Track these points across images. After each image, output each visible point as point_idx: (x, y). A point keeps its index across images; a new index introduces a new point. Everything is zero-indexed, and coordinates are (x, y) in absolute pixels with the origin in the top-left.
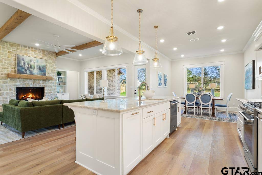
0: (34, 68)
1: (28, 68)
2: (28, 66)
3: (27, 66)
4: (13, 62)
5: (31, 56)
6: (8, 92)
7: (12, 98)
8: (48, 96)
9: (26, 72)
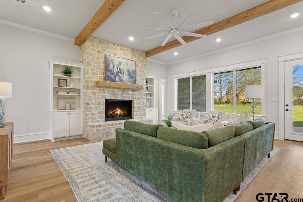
0: (124, 73)
1: (117, 73)
2: (118, 70)
3: (116, 71)
4: (102, 65)
5: (121, 56)
6: (97, 106)
7: (100, 114)
8: (137, 112)
9: (115, 79)
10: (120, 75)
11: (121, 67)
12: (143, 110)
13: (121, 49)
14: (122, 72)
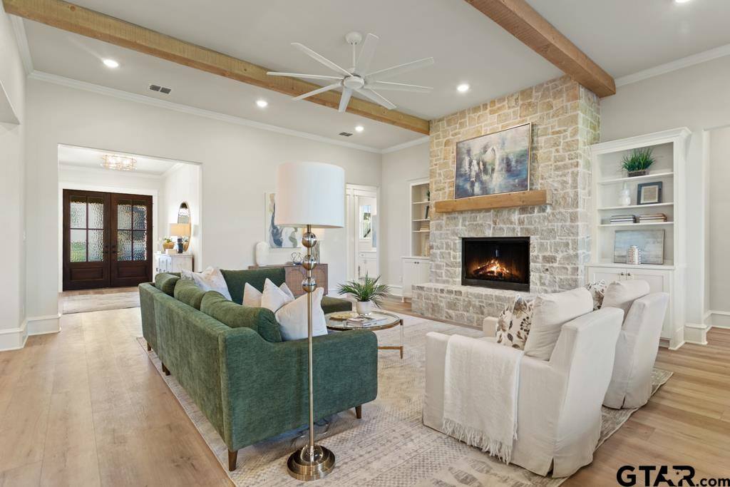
0: (493, 170)
1: (478, 176)
2: (479, 168)
3: (475, 171)
5: (491, 130)
6: (444, 251)
7: (449, 269)
8: (543, 274)
9: (473, 190)
10: (485, 178)
11: (488, 157)
12: (567, 269)
13: (492, 112)
14: (489, 168)
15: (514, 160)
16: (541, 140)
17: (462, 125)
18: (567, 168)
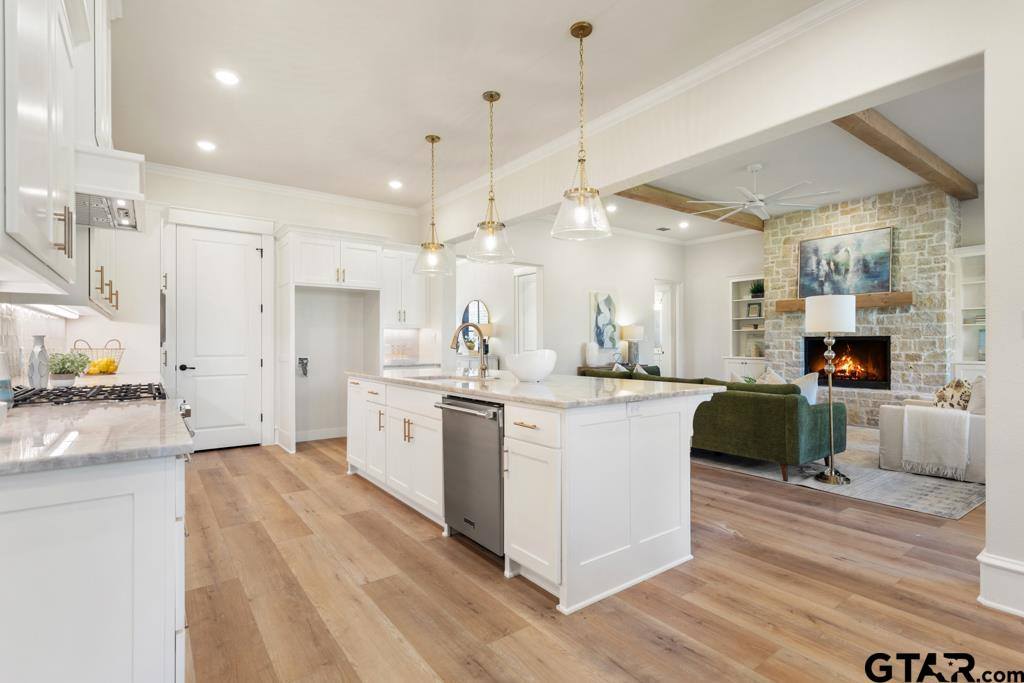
0: (847, 271)
1: (828, 276)
2: (830, 268)
3: (824, 271)
4: (795, 267)
5: (843, 231)
6: (783, 350)
7: (791, 368)
8: (905, 372)
9: (822, 289)
10: (836, 278)
11: (841, 257)
12: (934, 367)
13: (844, 213)
14: (842, 268)
15: (873, 262)
16: (903, 244)
17: (805, 224)
18: (934, 271)
